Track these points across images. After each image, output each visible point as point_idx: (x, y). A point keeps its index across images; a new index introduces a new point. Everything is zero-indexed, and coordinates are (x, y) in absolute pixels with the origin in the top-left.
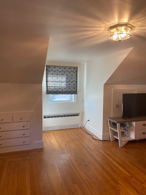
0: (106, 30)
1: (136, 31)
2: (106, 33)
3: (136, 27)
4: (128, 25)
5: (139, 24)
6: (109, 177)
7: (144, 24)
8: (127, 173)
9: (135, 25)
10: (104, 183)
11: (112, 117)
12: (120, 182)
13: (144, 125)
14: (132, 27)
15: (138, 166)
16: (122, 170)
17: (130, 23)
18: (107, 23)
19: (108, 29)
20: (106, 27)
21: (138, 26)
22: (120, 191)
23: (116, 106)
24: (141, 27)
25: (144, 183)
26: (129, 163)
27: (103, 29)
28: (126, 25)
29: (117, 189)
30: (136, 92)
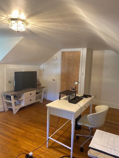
0: (7, 20)
1: (29, 27)
2: (6, 22)
3: (30, 24)
4: (25, 22)
5: (33, 23)
6: (10, 139)
7: (35, 24)
8: (23, 131)
9: (30, 23)
10: (7, 145)
11: (5, 91)
12: (19, 139)
13: (31, 94)
14: (27, 24)
15: (29, 124)
16: (19, 130)
17: (26, 20)
18: (8, 14)
19: (8, 19)
20: (7, 18)
21: (31, 24)
22: (20, 145)
23: (9, 82)
24: (33, 25)
25: (35, 133)
26: (23, 124)
27: (4, 18)
28: (23, 21)
29: (18, 145)
30: (23, 71)
